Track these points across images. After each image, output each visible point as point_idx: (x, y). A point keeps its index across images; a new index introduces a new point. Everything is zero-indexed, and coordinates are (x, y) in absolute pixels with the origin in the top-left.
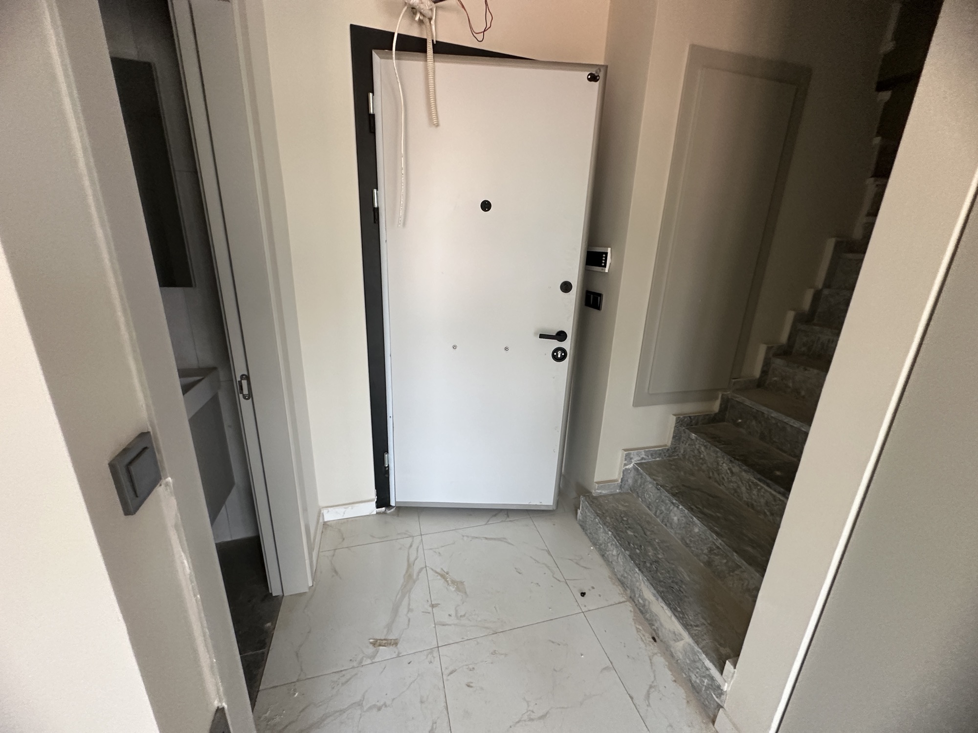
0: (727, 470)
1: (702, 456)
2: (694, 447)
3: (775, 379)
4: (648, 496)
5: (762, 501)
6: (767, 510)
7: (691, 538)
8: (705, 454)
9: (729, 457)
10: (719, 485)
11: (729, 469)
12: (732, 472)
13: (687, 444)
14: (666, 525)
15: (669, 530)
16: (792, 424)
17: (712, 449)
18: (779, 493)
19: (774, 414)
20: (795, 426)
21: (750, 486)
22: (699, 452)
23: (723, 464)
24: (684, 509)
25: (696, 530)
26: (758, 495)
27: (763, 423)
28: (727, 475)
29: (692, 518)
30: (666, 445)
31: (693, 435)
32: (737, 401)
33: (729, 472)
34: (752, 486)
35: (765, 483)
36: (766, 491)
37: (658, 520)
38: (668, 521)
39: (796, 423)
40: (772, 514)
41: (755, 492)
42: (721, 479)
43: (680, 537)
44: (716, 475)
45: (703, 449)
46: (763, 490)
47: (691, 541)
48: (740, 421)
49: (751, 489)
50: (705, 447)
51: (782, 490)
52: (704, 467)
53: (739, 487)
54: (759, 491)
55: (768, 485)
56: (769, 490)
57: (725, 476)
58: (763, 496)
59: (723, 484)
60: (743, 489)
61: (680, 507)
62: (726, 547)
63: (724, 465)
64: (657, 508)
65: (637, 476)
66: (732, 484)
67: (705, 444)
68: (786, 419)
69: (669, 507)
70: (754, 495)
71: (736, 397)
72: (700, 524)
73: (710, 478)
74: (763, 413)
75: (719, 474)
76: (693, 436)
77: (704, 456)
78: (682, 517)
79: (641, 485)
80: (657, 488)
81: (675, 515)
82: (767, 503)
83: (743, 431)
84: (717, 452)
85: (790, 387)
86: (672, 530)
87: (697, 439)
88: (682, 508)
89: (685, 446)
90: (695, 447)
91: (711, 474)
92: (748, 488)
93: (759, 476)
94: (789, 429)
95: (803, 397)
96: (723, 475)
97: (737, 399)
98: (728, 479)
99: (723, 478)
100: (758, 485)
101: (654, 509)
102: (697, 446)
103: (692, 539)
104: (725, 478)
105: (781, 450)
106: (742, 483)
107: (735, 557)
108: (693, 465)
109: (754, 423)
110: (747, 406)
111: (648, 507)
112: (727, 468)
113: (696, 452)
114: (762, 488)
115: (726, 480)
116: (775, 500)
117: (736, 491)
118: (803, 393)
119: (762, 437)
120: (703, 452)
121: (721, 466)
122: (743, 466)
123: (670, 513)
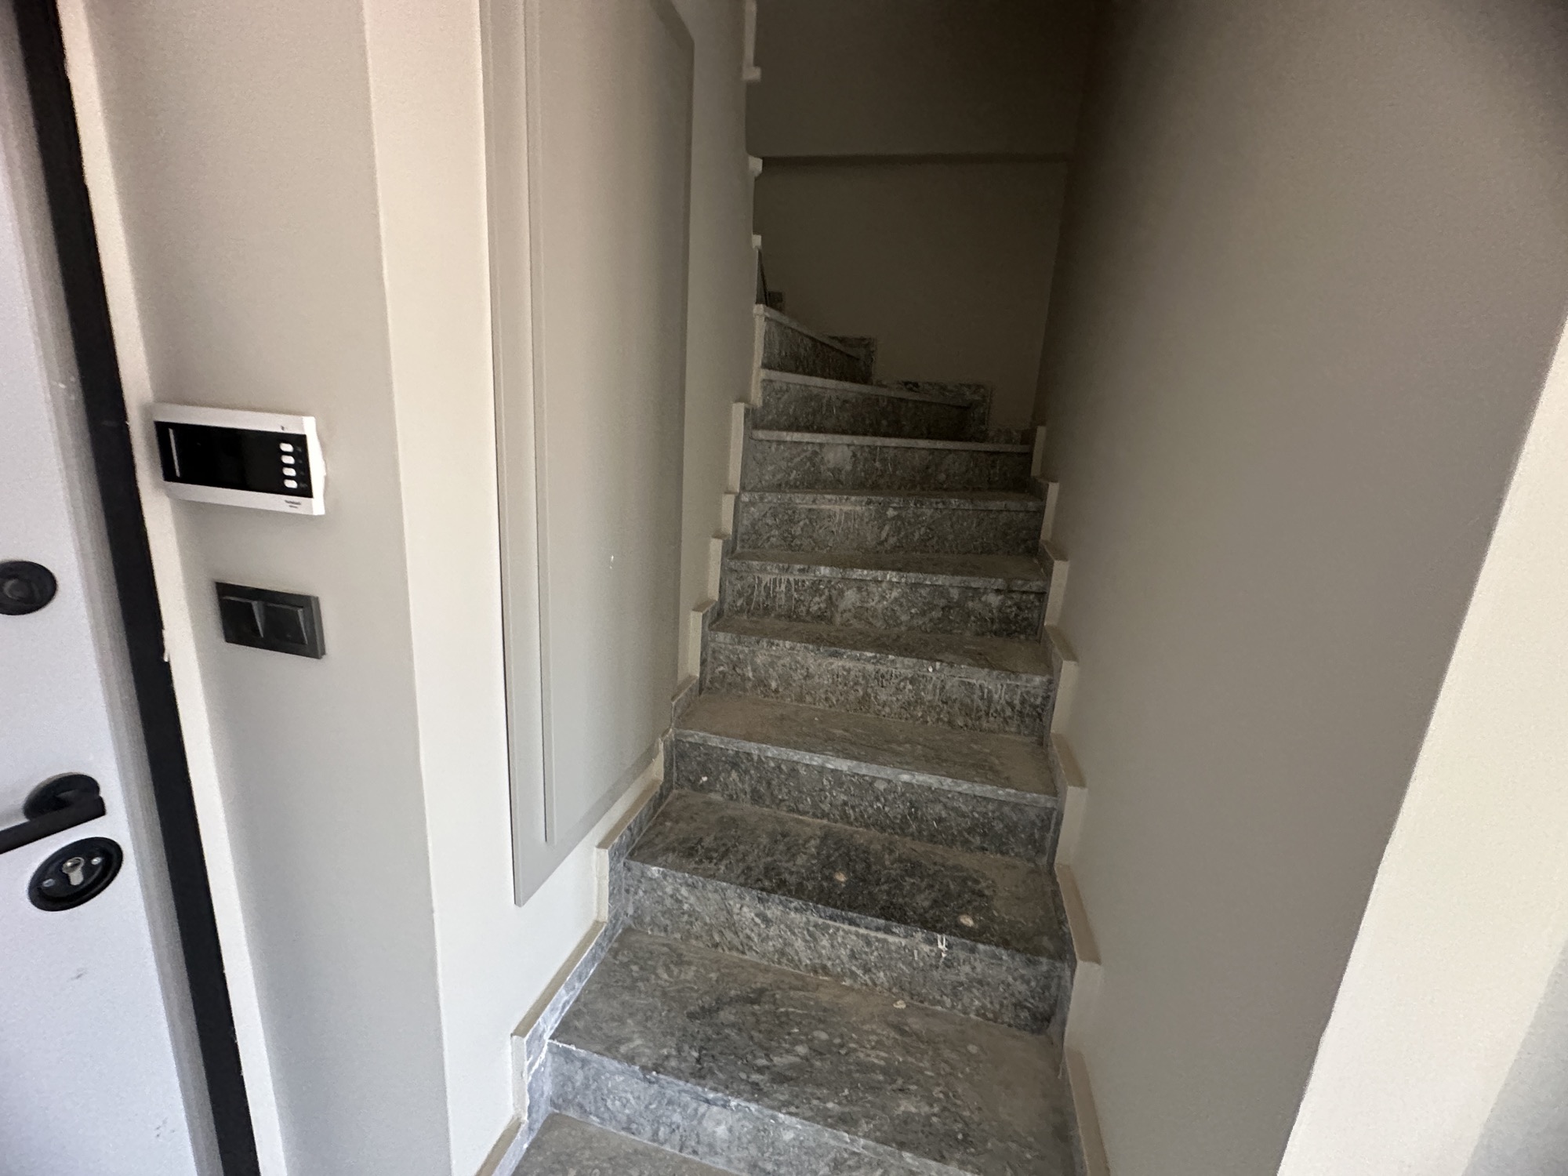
0: (753, 919)
1: (686, 907)
2: (660, 893)
3: (722, 668)
4: (617, 1103)
5: (844, 953)
6: (855, 965)
7: (777, 1157)
8: (692, 900)
9: (754, 892)
10: (743, 953)
11: (757, 915)
12: (767, 921)
13: (641, 893)
14: (695, 1152)
15: (707, 1161)
16: (808, 763)
17: (709, 887)
18: (878, 929)
19: (772, 751)
20: (815, 763)
21: (811, 935)
22: (678, 901)
23: (741, 909)
24: (743, 1104)
25: (788, 1136)
26: (832, 946)
27: (752, 772)
28: (755, 929)
29: (774, 1118)
30: (597, 924)
31: (654, 868)
32: (690, 743)
33: (757, 920)
34: (818, 934)
35: (844, 920)
36: (847, 932)
37: (667, 1148)
38: (698, 1142)
39: (816, 758)
40: (867, 970)
41: (825, 942)
42: (745, 941)
43: (742, 1165)
44: (729, 935)
45: (684, 891)
46: (841, 933)
47: (778, 1164)
48: (705, 779)
49: (815, 939)
50: (693, 886)
51: (881, 922)
52: (697, 928)
53: (786, 944)
54: (832, 937)
55: (852, 922)
56: (853, 929)
57: (752, 931)
58: (844, 945)
59: (751, 948)
60: (799, 944)
61: (733, 1103)
62: (881, 1148)
63: (745, 909)
64: (657, 1121)
65: (566, 1067)
66: (771, 943)
67: (690, 881)
68: (795, 756)
69: (696, 1110)
70: (824, 947)
71: (686, 737)
72: (802, 1124)
73: (716, 945)
74: (749, 754)
75: (736, 933)
76: (655, 871)
77: (691, 905)
78: (739, 1120)
79: (587, 1087)
80: (645, 1079)
81: (719, 1123)
82: (853, 956)
83: (715, 797)
84: (724, 890)
85: (749, 679)
86: (716, 1159)
87: (665, 876)
88: (739, 1105)
89: (637, 897)
90: (665, 893)
91: (717, 938)
92: (808, 938)
93: (830, 911)
94: (803, 772)
95: (776, 691)
96: (748, 931)
97: (690, 739)
98: (759, 935)
99: (749, 937)
100: (828, 927)
101: (648, 1128)
102: (669, 890)
103: (781, 1158)
104: (753, 935)
105: (799, 812)
106: (794, 933)
107: (909, 1161)
108: (666, 930)
109: (734, 775)
110: (716, 747)
111: (628, 1129)
112: (753, 915)
113: (668, 902)
114: (838, 929)
115: (756, 940)
116: (869, 943)
117: (782, 953)
118: (774, 685)
119: (757, 798)
120: (686, 898)
121: (738, 914)
122: (791, 902)
123: (700, 1123)
